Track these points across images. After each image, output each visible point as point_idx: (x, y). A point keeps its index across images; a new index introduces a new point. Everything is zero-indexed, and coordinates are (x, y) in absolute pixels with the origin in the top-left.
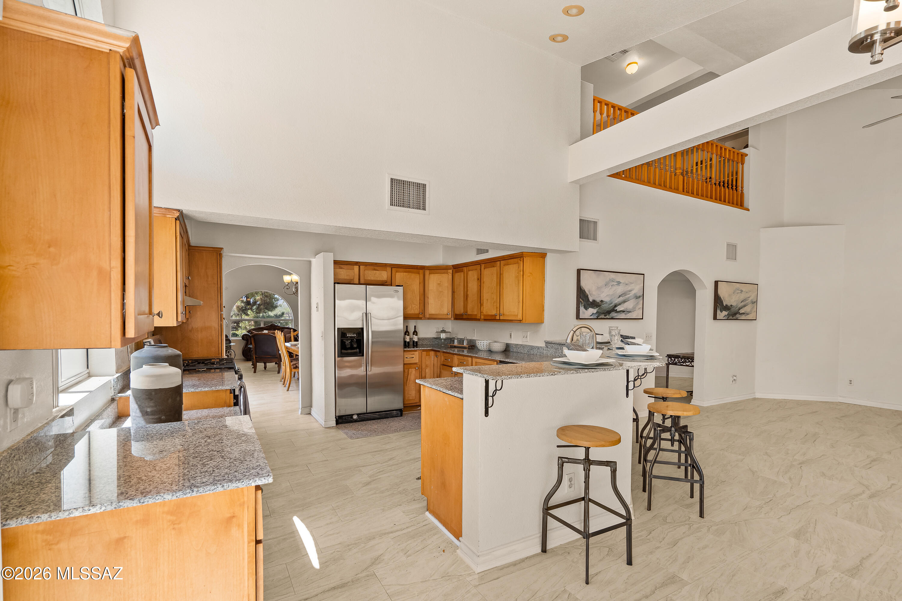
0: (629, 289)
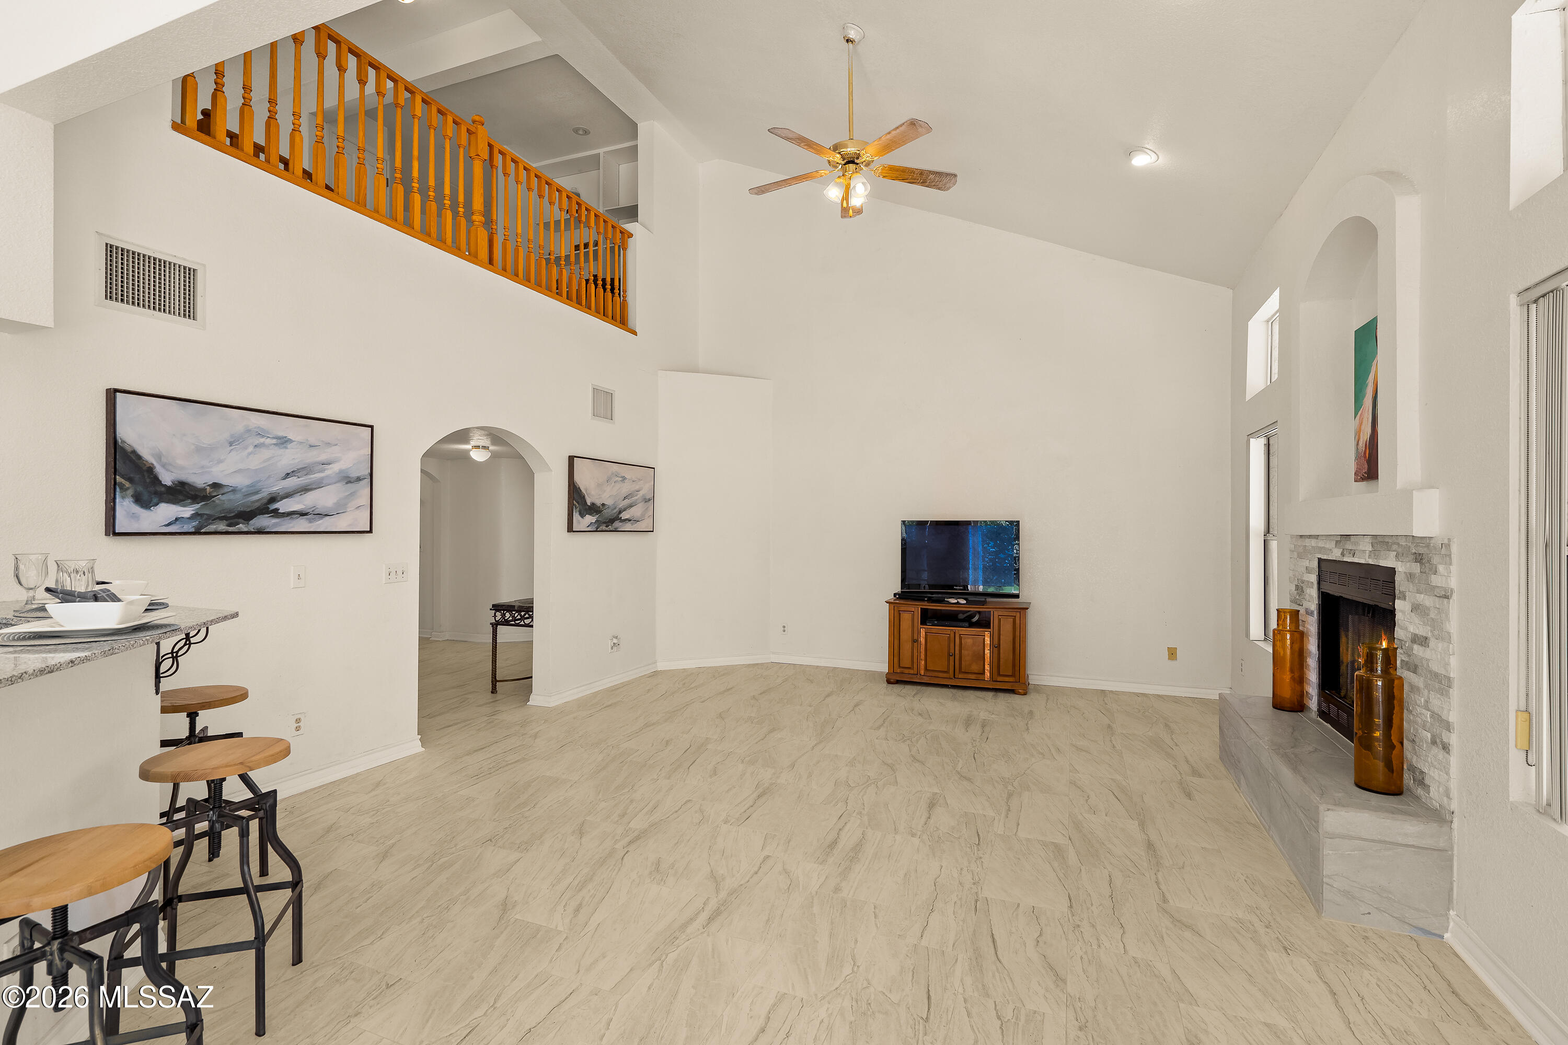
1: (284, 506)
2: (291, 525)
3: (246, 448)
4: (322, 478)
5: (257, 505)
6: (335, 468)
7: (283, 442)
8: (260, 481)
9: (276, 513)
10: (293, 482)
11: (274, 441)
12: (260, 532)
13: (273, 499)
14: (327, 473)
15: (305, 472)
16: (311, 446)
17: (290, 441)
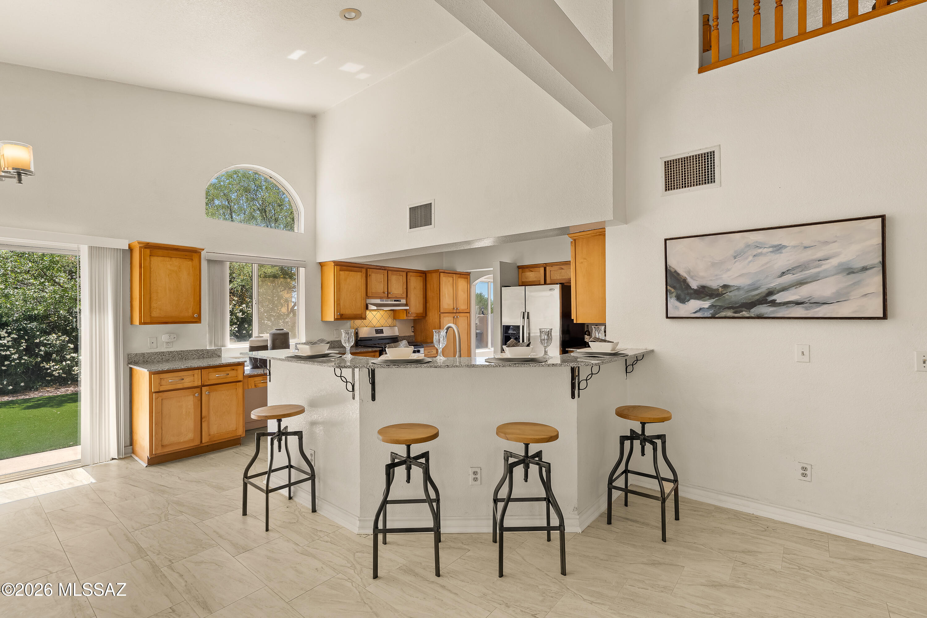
1: (779, 298)
2: (787, 312)
3: (747, 258)
4: (819, 273)
5: (757, 297)
6: (834, 262)
7: (778, 248)
8: (759, 280)
9: (773, 303)
10: (788, 279)
11: (771, 249)
12: (760, 317)
13: (771, 293)
14: (823, 268)
15: (800, 269)
16: (805, 248)
17: (785, 247)
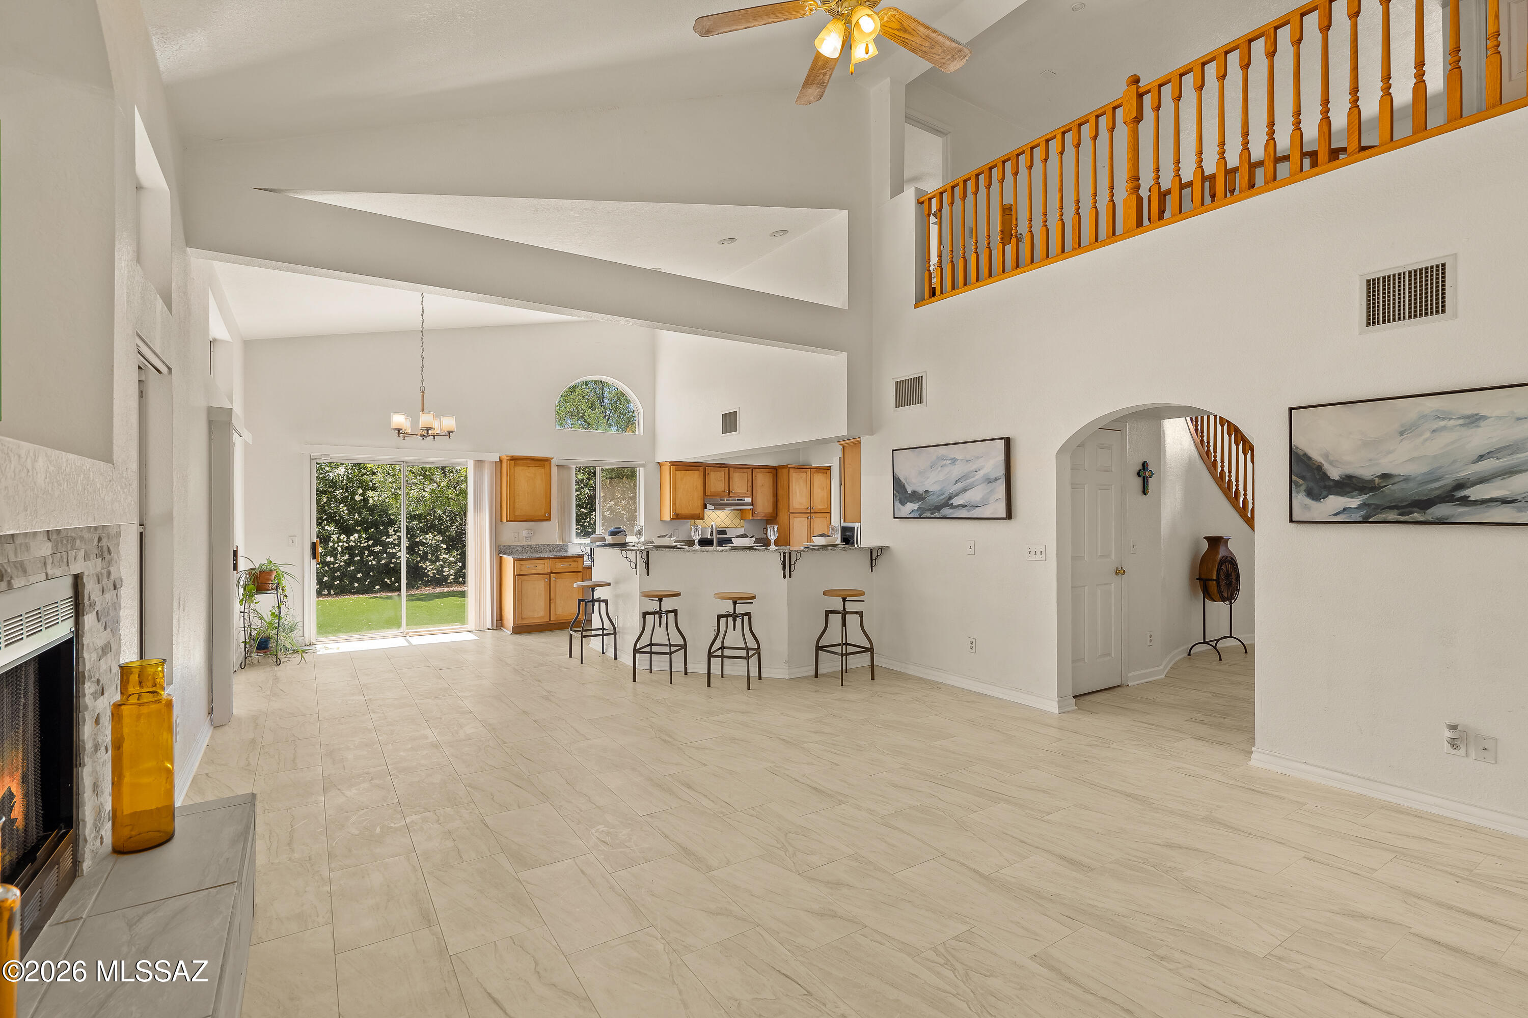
0: (974, 467)
